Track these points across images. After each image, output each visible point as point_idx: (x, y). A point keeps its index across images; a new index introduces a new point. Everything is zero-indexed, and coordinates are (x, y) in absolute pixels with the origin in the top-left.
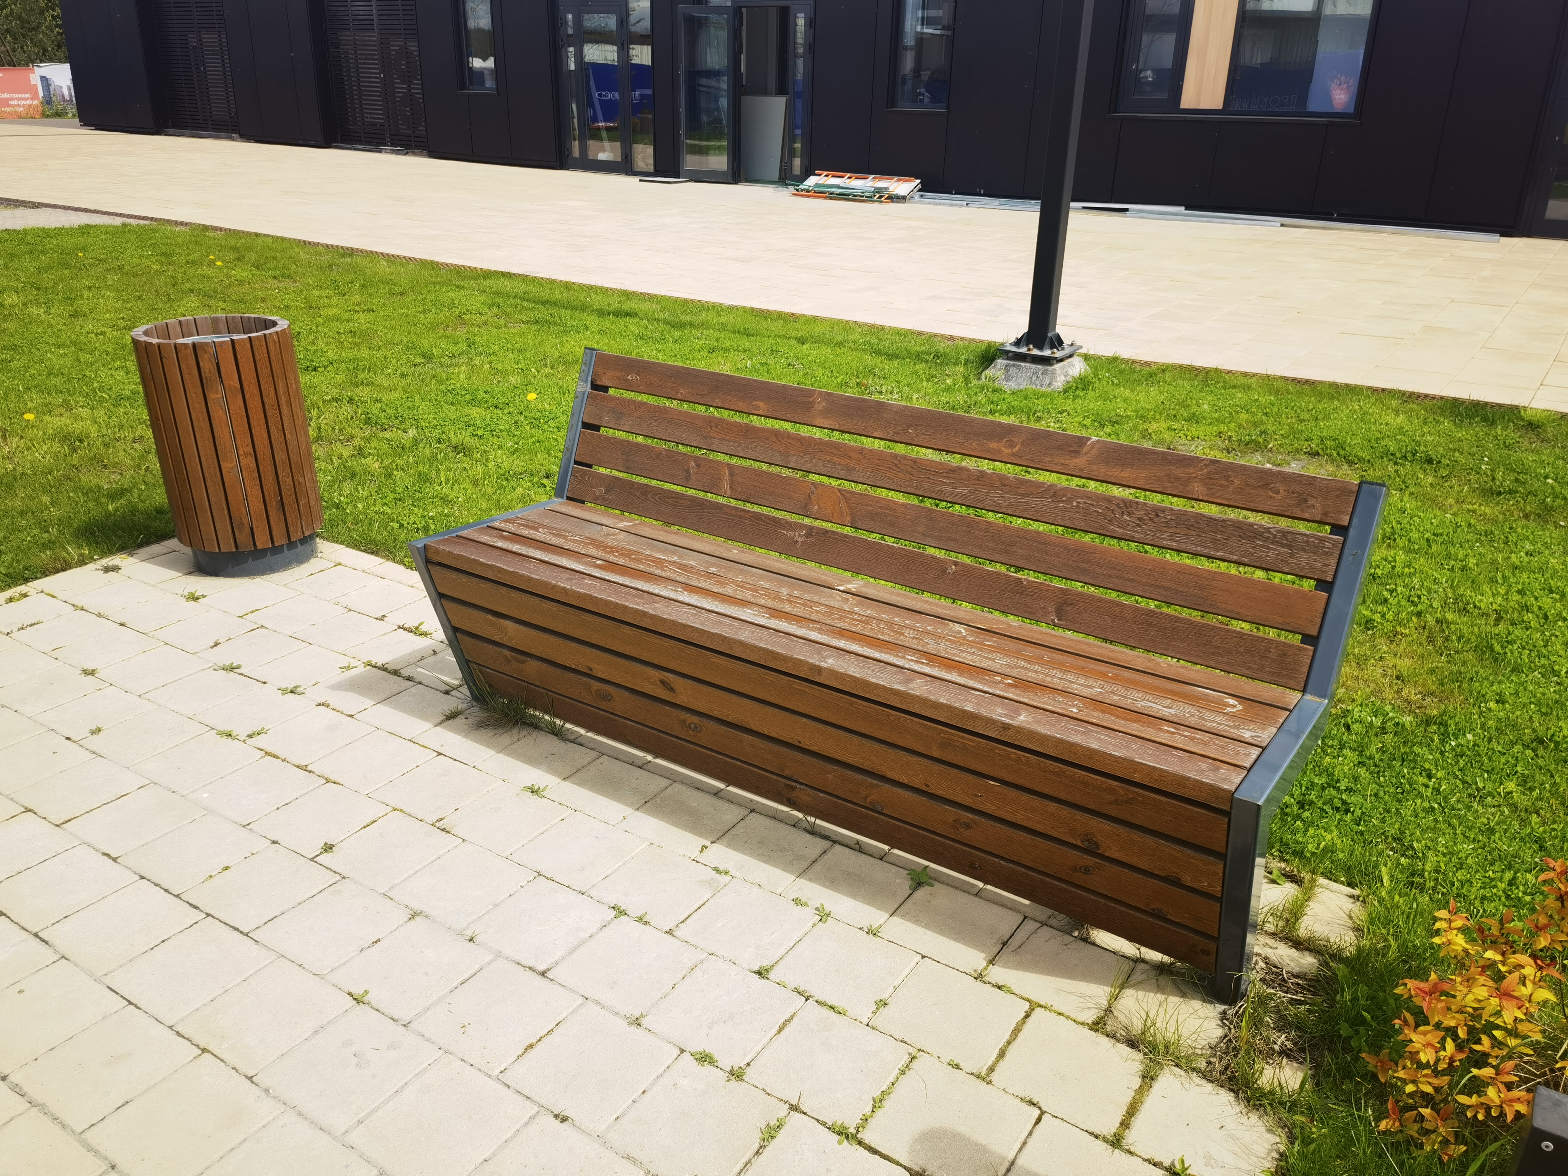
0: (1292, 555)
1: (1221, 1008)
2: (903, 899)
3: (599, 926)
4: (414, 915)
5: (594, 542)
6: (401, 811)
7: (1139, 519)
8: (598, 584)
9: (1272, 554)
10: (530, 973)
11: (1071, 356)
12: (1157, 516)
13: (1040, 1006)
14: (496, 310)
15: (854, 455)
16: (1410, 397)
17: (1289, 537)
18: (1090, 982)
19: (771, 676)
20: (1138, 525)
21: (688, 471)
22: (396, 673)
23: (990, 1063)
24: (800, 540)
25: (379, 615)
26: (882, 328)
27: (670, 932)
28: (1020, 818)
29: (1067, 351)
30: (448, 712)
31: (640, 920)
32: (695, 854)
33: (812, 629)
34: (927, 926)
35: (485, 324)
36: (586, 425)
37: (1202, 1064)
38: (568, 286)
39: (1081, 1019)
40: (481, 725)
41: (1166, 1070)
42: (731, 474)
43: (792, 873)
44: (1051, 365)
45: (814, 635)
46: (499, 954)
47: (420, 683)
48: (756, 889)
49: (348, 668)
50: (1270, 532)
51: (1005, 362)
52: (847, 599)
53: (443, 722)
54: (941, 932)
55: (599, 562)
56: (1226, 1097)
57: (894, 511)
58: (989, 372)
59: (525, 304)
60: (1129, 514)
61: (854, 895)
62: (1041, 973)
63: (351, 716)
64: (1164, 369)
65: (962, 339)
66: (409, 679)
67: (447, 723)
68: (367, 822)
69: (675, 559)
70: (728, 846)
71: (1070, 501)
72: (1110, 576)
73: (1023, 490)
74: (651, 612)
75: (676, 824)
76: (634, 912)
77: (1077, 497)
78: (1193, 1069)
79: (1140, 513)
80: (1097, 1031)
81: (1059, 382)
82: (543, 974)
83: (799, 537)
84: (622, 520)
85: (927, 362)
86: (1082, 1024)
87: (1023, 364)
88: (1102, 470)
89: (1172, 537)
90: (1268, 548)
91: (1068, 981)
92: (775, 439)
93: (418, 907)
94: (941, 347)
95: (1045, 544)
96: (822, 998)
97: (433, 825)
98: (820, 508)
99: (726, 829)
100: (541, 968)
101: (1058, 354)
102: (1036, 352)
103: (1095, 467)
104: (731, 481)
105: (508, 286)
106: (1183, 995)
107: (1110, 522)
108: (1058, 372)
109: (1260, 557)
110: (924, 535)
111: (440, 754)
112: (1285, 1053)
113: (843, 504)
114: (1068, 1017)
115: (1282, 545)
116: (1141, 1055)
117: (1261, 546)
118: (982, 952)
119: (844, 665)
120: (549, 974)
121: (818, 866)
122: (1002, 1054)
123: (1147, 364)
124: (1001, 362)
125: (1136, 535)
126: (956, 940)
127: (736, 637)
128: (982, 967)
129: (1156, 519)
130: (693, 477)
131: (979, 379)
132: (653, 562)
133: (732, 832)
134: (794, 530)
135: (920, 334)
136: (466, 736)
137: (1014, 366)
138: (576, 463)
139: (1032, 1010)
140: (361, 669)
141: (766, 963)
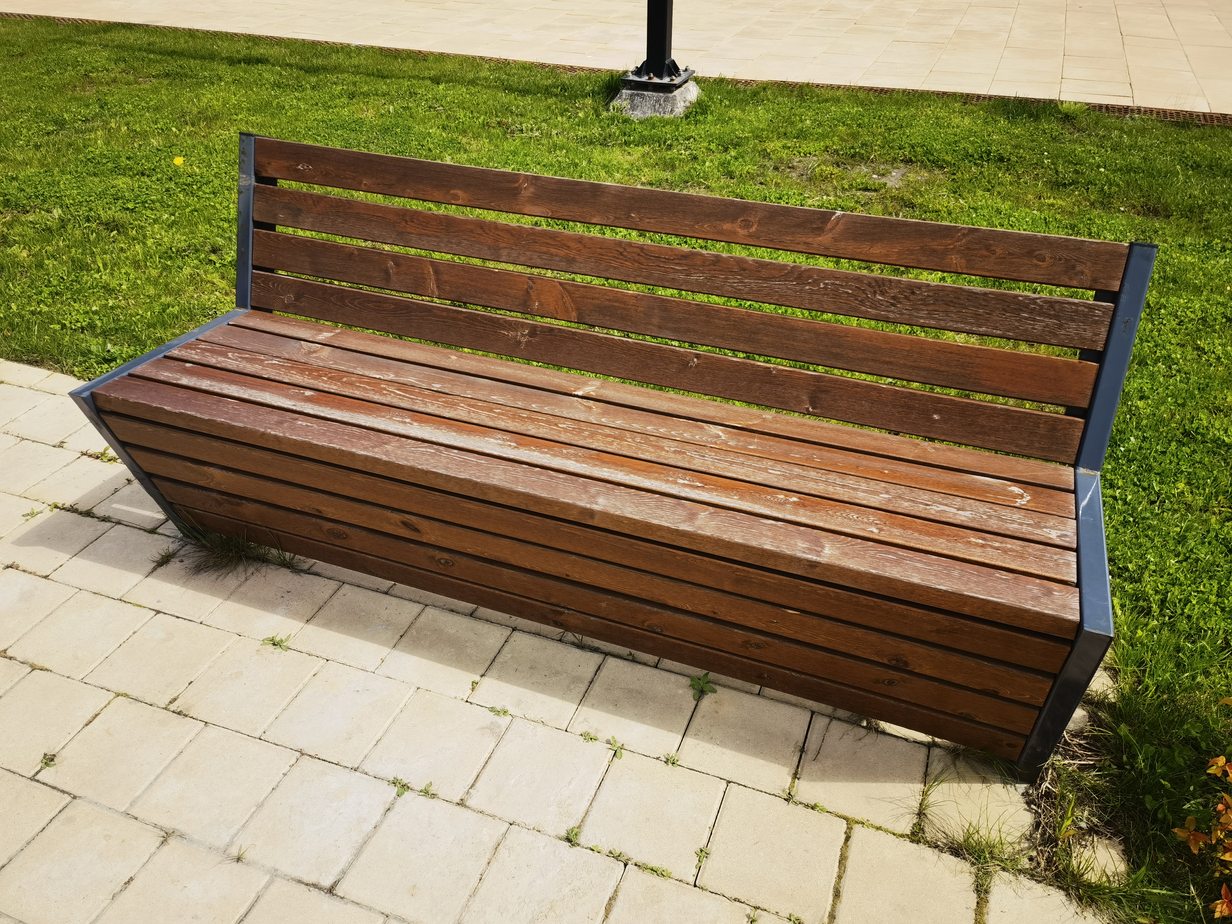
0: (1060, 326)
1: (1022, 787)
2: (690, 714)
3: (382, 811)
4: (167, 836)
5: (295, 364)
6: (126, 695)
7: (894, 298)
8: (314, 425)
9: (1039, 327)
10: (315, 892)
11: (686, 82)
12: (913, 293)
13: (857, 822)
14: (123, 65)
15: (572, 244)
16: (967, 99)
17: (1057, 307)
18: (894, 781)
19: (534, 521)
20: (892, 305)
21: (387, 272)
22: (88, 514)
23: (829, 909)
24: (524, 340)
25: (56, 441)
26: (506, 63)
27: (461, 803)
28: (820, 640)
29: (684, 76)
30: (158, 557)
31: (426, 793)
32: (467, 692)
33: (567, 457)
34: (722, 744)
35: (114, 81)
36: (258, 225)
37: (1025, 863)
38: (191, 33)
39: (899, 831)
40: (199, 569)
41: (996, 879)
42: (437, 272)
43: (571, 700)
44: (671, 92)
45: (572, 465)
46: (275, 874)
47: (119, 523)
48: (540, 727)
49: (32, 515)
50: (1035, 303)
51: (629, 92)
52: (590, 408)
53: (154, 569)
54: (738, 748)
55: (308, 393)
56: (1058, 896)
57: (625, 303)
58: (616, 103)
59: (152, 56)
60: (882, 293)
61: (640, 718)
62: (847, 781)
63: (46, 577)
64: (765, 86)
65: (582, 69)
66: (105, 519)
67: (160, 570)
68: (89, 717)
69: (391, 377)
70: (499, 678)
71: (816, 282)
72: (864, 359)
73: (764, 273)
74: (384, 458)
75: (439, 660)
76: (418, 784)
77: (824, 278)
78: (1020, 871)
79: (893, 292)
80: (918, 842)
81: (680, 109)
82: (331, 891)
83: (523, 336)
84: (321, 331)
85: (556, 95)
86: (902, 836)
87: (645, 93)
88: (850, 247)
89: (930, 316)
90: (1034, 320)
91: (874, 785)
92: (480, 231)
93: (168, 823)
94: (565, 78)
95: (793, 329)
96: (640, 860)
97: (166, 709)
98: (541, 304)
99: (492, 657)
100: (327, 883)
101: (677, 81)
102: (656, 80)
103: (842, 245)
104: (437, 280)
105: (131, 38)
106: (984, 780)
107: (862, 303)
108: (678, 98)
109: (1026, 330)
110: (660, 327)
111: (158, 612)
112: (1092, 830)
113: (567, 299)
114: (886, 831)
115: (1050, 316)
116: (968, 865)
117: (1027, 318)
118: (784, 765)
119: (618, 504)
120: (339, 891)
121: (596, 687)
122: (837, 894)
123: (747, 83)
124: (625, 92)
125: (891, 315)
126: (755, 755)
127: (488, 481)
128: (788, 785)
129: (912, 297)
130: (394, 278)
131: (608, 110)
132: (368, 384)
133: (500, 659)
134: (516, 330)
135: (543, 66)
136: (184, 584)
137: (638, 95)
138: (255, 267)
139: (850, 829)
140: (48, 514)
141: (573, 823)
